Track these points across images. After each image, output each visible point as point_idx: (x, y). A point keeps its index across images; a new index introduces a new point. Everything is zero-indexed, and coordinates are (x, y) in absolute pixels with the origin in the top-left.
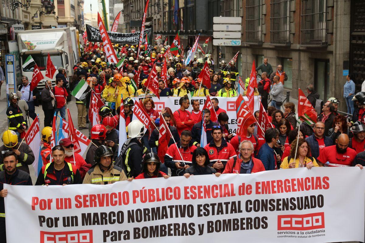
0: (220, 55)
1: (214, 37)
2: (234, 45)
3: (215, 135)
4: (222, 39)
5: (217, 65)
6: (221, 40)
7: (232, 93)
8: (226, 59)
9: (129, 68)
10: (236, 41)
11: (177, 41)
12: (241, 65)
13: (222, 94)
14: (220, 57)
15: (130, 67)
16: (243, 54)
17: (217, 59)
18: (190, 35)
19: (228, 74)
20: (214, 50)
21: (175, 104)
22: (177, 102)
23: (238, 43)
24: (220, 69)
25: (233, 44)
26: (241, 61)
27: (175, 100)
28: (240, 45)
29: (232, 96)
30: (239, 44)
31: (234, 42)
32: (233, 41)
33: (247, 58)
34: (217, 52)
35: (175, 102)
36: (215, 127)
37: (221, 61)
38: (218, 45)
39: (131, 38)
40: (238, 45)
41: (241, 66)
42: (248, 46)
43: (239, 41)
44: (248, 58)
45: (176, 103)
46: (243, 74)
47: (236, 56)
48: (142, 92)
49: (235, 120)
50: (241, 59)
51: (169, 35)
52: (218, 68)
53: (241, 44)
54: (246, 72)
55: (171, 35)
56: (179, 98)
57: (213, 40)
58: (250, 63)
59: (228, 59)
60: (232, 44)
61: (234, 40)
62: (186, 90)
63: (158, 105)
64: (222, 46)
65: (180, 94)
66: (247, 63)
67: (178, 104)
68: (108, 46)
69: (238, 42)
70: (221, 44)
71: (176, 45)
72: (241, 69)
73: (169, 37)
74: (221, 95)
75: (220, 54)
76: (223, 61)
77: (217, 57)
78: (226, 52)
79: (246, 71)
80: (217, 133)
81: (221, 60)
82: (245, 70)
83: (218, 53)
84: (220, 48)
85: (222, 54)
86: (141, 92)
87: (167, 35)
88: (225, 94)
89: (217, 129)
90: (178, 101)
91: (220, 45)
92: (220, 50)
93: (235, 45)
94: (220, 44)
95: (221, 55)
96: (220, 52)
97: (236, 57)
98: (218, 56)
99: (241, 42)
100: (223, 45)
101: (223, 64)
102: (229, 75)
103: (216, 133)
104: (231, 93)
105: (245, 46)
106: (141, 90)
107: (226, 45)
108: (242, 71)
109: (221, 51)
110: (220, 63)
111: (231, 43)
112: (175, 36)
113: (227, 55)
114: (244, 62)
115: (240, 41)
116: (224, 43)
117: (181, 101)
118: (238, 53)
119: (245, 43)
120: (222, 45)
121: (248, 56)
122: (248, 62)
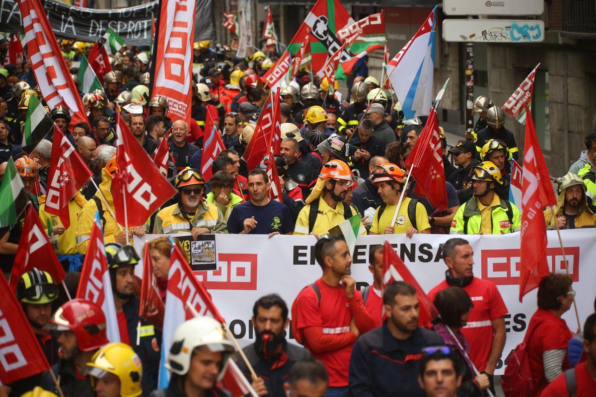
0: (469, 77)
1: (448, 11)
2: (519, 38)
3: (431, 380)
4: (475, 17)
5: (459, 113)
6: (470, 22)
7: (503, 216)
8: (491, 89)
9: (135, 127)
10: (527, 26)
11: (322, 22)
12: (547, 111)
13: (466, 219)
14: (469, 84)
15: (136, 124)
16: (552, 70)
17: (457, 90)
18: (357, 4)
19: (496, 149)
20: (447, 56)
21: (296, 262)
22: (305, 255)
23: (536, 33)
24: (471, 126)
25: (517, 35)
26: (548, 99)
27: (296, 248)
28: (541, 39)
29: (503, 226)
30: (537, 37)
31: (520, 30)
32: (515, 26)
33: (566, 86)
34: (457, 64)
35: (296, 254)
36: (430, 350)
37: (473, 100)
38: (461, 40)
39: (139, 22)
40: (532, 40)
41: (548, 116)
42: (572, 43)
43: (537, 27)
44: (569, 87)
45: (301, 259)
46: (552, 146)
47: (527, 80)
48: (176, 215)
49: (512, 317)
50: (547, 92)
51: (282, 3)
52: (463, 123)
53: (546, 35)
54: (566, 138)
55: (290, 4)
56: (311, 241)
57: (444, 21)
58: (579, 106)
59: (499, 90)
60: (512, 35)
61: (521, 23)
62: (340, 209)
63: (232, 263)
64: (475, 44)
65: (316, 224)
66: (568, 104)
67: (305, 263)
68: (50, 62)
69: (532, 29)
70: (472, 36)
71: (321, 33)
72: (548, 128)
73: (282, 9)
74: (463, 222)
75: (468, 72)
76: (482, 100)
77: (457, 81)
78: (489, 65)
79: (566, 133)
80: (439, 374)
81: (471, 94)
82: (561, 130)
83: (462, 70)
84: (469, 50)
85: (475, 73)
86: (172, 218)
87: (276, 3)
88: (475, 220)
89: (438, 356)
90: (308, 252)
91: (469, 40)
92: (469, 58)
93: (522, 40)
94: (467, 35)
95: (472, 77)
96: (470, 67)
97: (530, 83)
98: (462, 78)
99: (546, 29)
100: (479, 39)
101: (480, 110)
102: (497, 154)
103: (433, 373)
104: (501, 216)
105: (560, 42)
106: (174, 208)
107: (489, 39)
108: (548, 133)
109: (472, 63)
110: (469, 104)
111: (508, 32)
112: (304, 7)
113: (493, 76)
114: (557, 102)
115: (541, 24)
116: (484, 33)
117: (320, 252)
118: (534, 71)
119: (559, 32)
120: (474, 39)
121: (570, 80)
122: (571, 101)
